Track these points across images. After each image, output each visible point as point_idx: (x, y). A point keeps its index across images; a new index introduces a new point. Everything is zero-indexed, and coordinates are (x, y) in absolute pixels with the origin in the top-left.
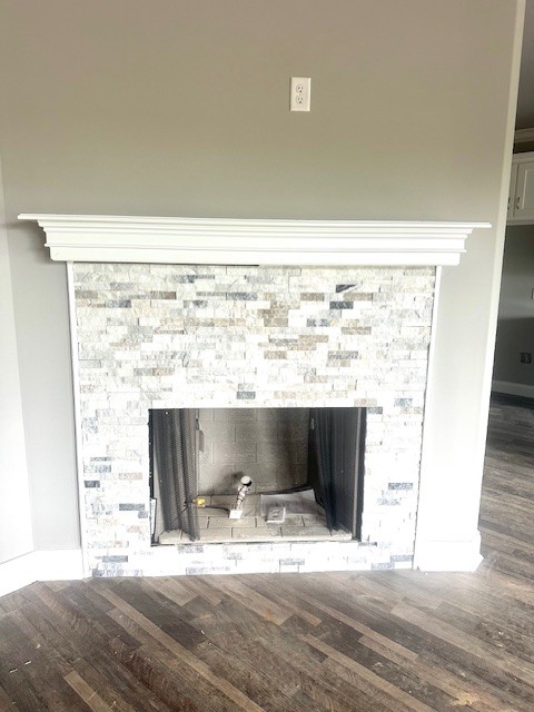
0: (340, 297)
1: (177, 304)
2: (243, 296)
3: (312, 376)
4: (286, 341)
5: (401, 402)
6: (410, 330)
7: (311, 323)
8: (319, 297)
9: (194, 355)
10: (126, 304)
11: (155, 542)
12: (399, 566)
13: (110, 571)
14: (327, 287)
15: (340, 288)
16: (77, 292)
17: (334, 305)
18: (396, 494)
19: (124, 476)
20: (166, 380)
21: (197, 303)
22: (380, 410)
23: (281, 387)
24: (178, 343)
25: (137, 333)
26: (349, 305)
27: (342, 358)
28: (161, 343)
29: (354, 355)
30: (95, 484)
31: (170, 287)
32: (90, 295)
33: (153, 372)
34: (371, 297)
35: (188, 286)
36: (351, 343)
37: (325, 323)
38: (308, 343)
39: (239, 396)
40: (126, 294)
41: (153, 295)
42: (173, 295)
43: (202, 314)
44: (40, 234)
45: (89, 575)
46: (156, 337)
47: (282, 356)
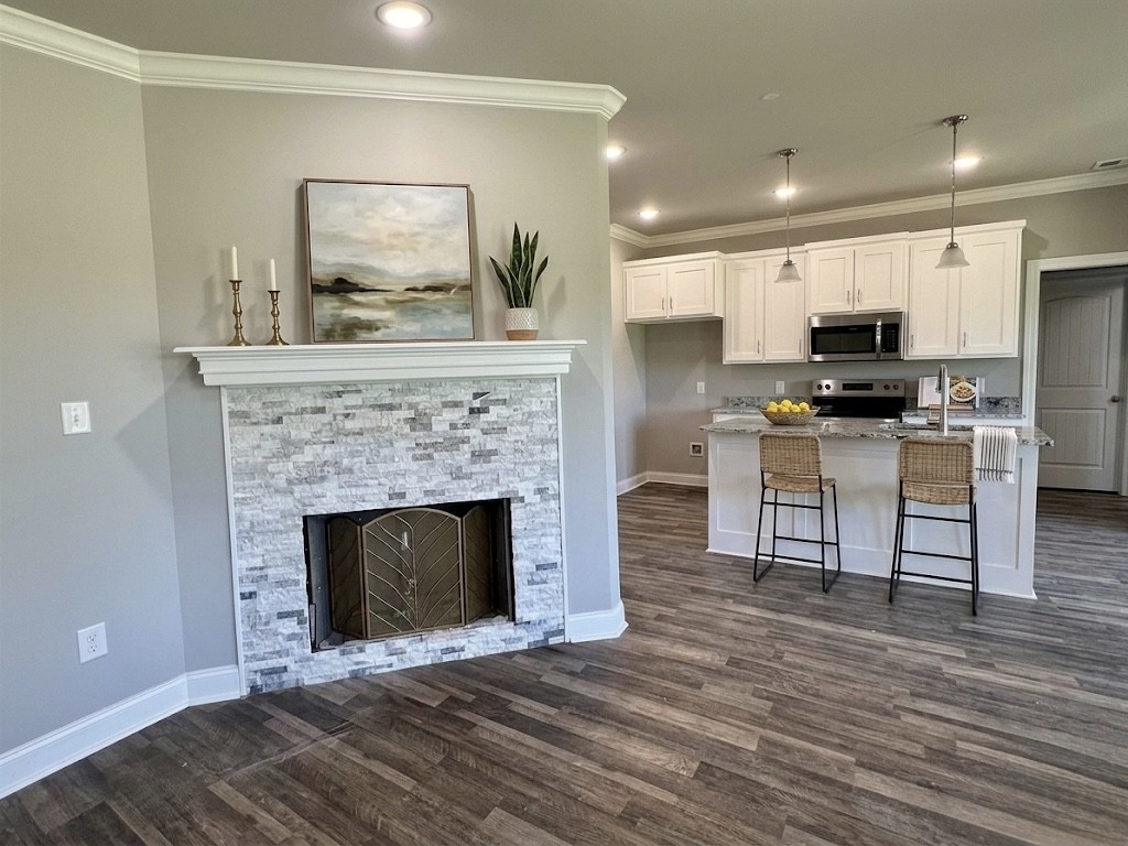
0: (477, 404)
1: (326, 418)
2: (391, 407)
4: (432, 444)
5: (540, 491)
6: (540, 428)
7: (453, 426)
8: (456, 405)
9: (346, 462)
10: (279, 420)
11: (315, 648)
12: (553, 641)
13: (270, 685)
14: (465, 395)
15: (476, 396)
16: (230, 413)
17: (472, 411)
18: (543, 574)
20: (317, 489)
21: (347, 416)
22: (522, 499)
23: (429, 486)
24: (329, 452)
25: (288, 447)
26: (485, 410)
27: (483, 456)
28: (308, 455)
29: (494, 452)
30: (252, 595)
31: (320, 403)
32: (245, 415)
33: (307, 481)
34: (504, 402)
35: (337, 401)
36: (491, 443)
37: (467, 426)
38: (453, 444)
39: (390, 497)
40: (278, 411)
41: (303, 411)
42: (322, 410)
43: (350, 425)
44: (194, 364)
45: (245, 692)
46: (307, 448)
47: (430, 457)
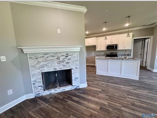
0: (67, 55)
1: (44, 58)
2: (54, 56)
3: (64, 66)
4: (60, 62)
5: (76, 68)
6: (76, 59)
7: (63, 59)
8: (64, 56)
9: (47, 65)
10: (37, 59)
11: (44, 90)
12: (77, 88)
13: (38, 96)
14: (65, 54)
15: (66, 54)
16: (29, 58)
17: (66, 57)
18: (76, 79)
19: (39, 82)
20: (43, 68)
21: (47, 58)
22: (73, 69)
23: (60, 67)
24: (45, 63)
25: (39, 62)
26: (68, 56)
27: (68, 63)
28: (42, 63)
29: (69, 62)
30: (34, 84)
31: (43, 56)
32: (31, 58)
33: (42, 67)
34: (70, 55)
35: (46, 55)
36: (69, 61)
37: (65, 59)
38: (63, 61)
39: (54, 69)
40: (37, 57)
41: (41, 57)
42: (44, 57)
43: (48, 59)
44: (22, 50)
45: (34, 97)
46: (41, 63)
47: (60, 63)
